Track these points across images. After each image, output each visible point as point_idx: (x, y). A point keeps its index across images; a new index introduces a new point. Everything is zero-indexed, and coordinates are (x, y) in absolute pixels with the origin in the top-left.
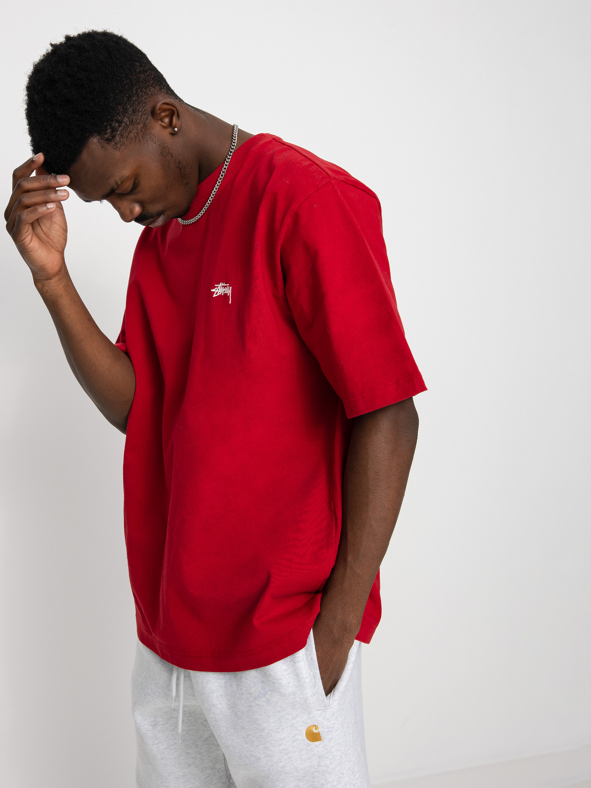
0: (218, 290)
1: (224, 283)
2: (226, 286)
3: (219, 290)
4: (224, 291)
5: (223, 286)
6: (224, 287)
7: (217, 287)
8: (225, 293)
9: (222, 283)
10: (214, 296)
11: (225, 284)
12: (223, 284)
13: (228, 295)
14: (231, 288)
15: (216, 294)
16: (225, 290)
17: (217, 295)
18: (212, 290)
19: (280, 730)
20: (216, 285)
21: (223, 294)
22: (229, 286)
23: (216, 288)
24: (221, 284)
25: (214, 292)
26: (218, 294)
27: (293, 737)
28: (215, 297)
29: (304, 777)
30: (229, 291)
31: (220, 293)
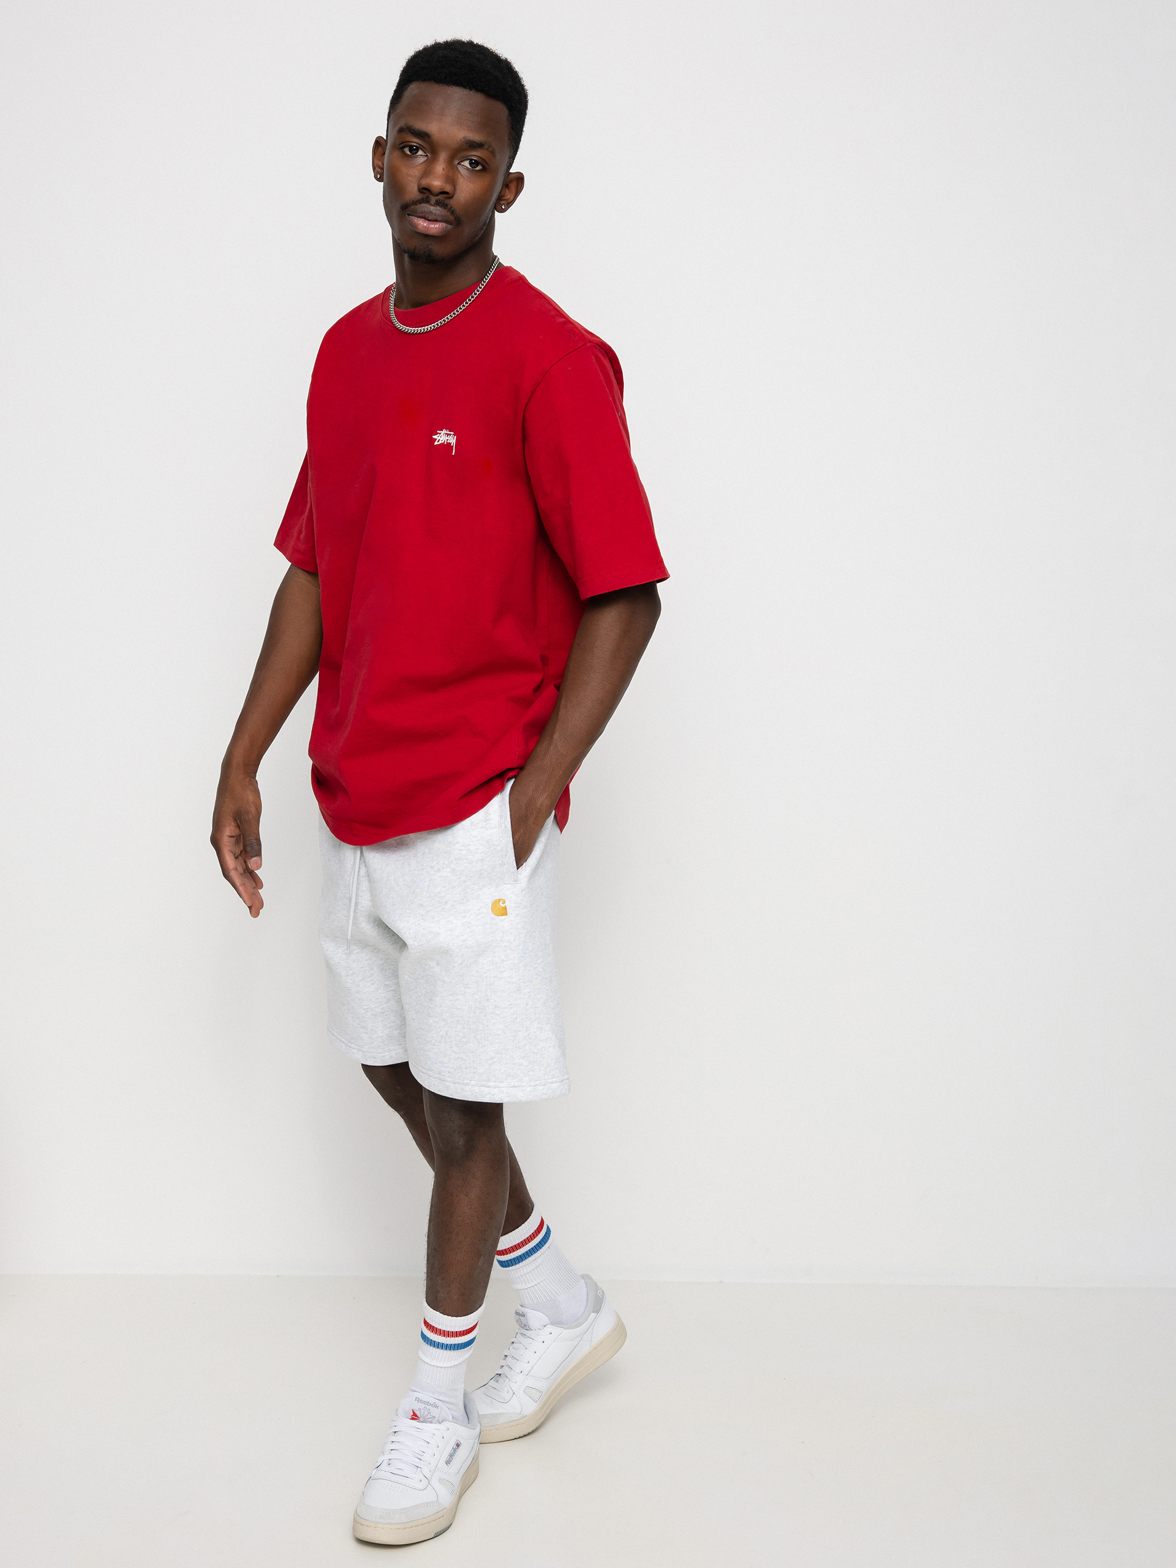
0: (441, 437)
1: (447, 431)
2: (450, 435)
3: (443, 437)
4: (447, 440)
5: (446, 434)
6: (448, 435)
7: (440, 434)
8: (448, 441)
10: (436, 443)
13: (452, 445)
14: (455, 437)
15: (438, 441)
16: (448, 438)
17: (438, 443)
18: (433, 437)
19: (464, 901)
20: (436, 432)
21: (446, 443)
23: (438, 435)
24: (444, 431)
25: (435, 439)
26: (440, 442)
27: (479, 910)
28: (436, 445)
29: (485, 951)
30: (452, 440)
31: (443, 442)
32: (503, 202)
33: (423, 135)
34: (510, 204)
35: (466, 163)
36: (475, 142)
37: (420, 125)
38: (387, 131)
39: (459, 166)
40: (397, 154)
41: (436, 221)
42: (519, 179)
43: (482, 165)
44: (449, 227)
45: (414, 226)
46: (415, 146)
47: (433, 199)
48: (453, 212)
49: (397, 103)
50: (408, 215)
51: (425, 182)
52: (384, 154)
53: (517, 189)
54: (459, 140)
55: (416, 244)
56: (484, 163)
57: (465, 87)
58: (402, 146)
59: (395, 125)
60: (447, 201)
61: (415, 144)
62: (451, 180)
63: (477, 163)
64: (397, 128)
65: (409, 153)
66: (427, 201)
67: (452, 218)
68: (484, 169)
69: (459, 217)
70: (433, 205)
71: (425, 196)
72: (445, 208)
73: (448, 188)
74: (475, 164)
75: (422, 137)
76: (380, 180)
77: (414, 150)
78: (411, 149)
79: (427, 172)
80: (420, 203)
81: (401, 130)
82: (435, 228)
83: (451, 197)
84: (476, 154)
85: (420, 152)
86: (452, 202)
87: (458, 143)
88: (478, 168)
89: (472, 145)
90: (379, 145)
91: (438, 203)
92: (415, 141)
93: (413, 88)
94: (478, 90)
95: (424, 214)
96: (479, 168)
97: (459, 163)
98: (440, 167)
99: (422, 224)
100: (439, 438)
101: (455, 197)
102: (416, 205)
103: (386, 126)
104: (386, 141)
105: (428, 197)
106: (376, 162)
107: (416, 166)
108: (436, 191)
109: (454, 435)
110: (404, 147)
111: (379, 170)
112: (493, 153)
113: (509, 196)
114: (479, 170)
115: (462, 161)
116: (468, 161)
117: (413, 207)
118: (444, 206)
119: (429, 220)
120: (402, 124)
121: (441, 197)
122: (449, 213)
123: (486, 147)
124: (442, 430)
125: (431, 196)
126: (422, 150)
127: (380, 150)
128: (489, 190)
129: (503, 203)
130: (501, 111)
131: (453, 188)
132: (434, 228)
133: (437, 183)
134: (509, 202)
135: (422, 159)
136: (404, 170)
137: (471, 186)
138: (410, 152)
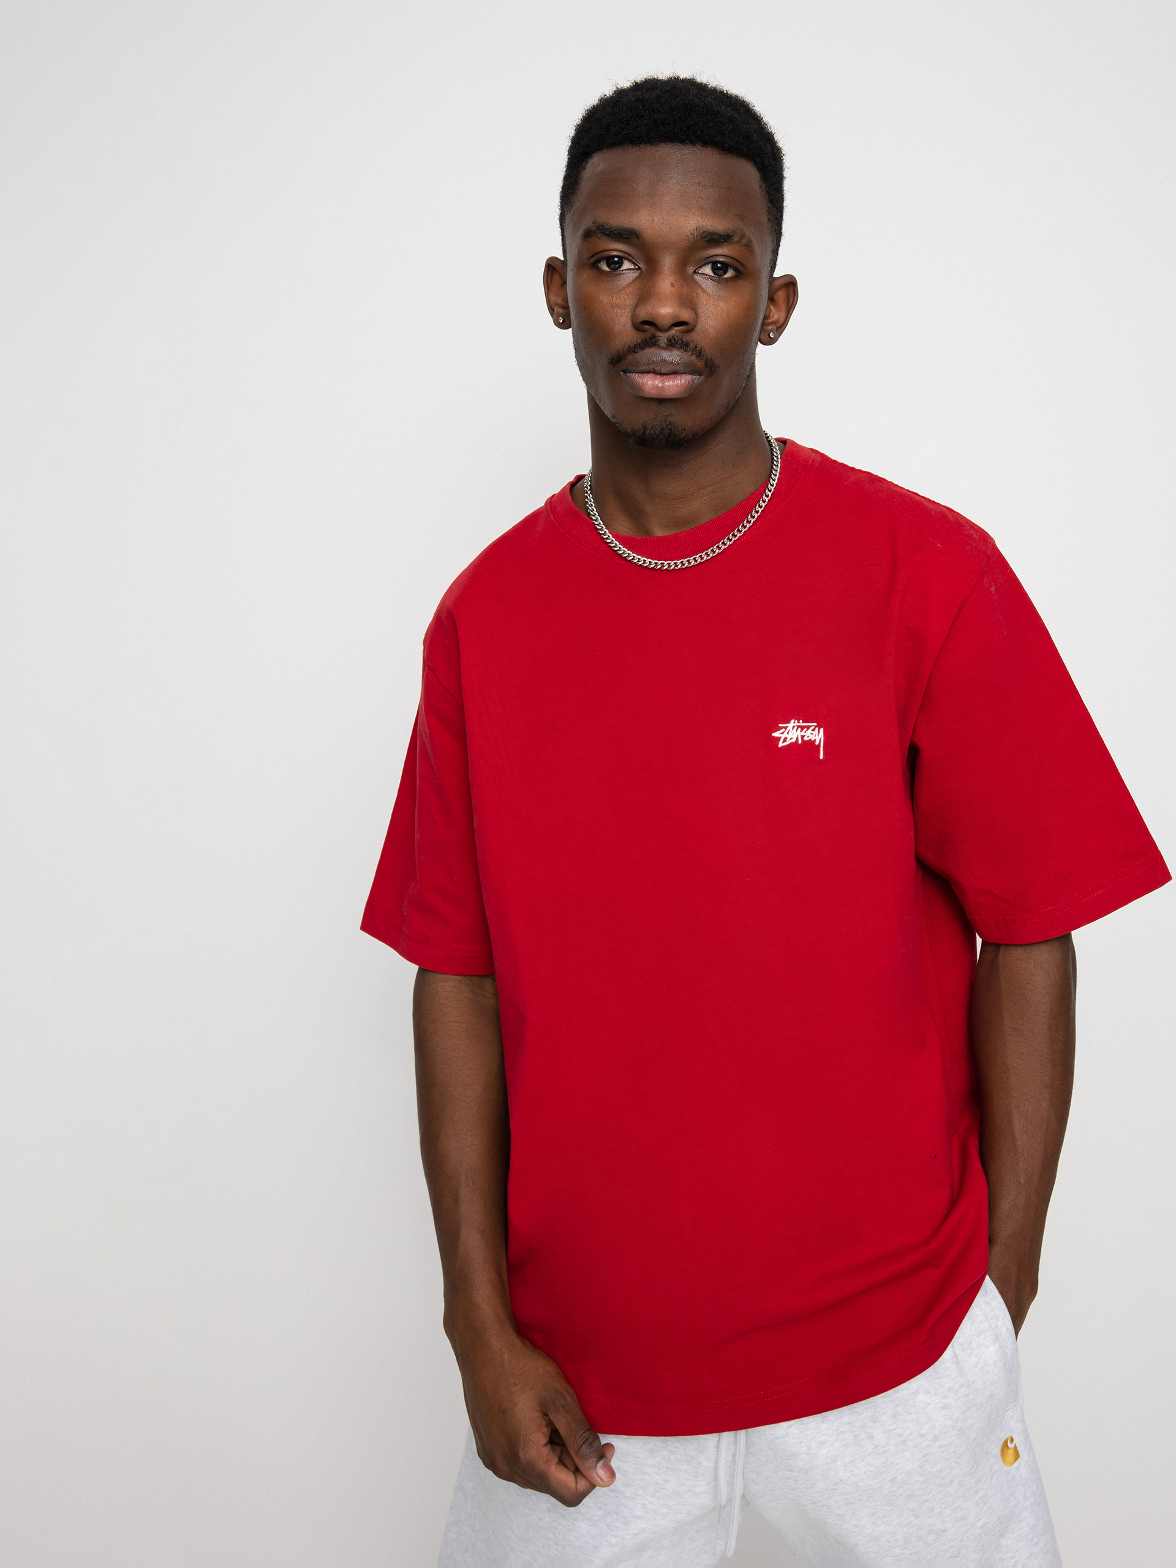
0: (788, 733)
1: (801, 721)
2: (808, 727)
3: (790, 733)
4: (803, 737)
5: (798, 727)
6: (805, 728)
7: (785, 728)
8: (806, 738)
9: (796, 721)
10: (781, 744)
11: (802, 723)
12: (799, 722)
13: (817, 743)
14: (822, 730)
15: (785, 741)
16: (803, 733)
17: (785, 744)
18: (773, 734)
20: (780, 725)
21: (800, 742)
22: (816, 727)
23: (784, 730)
24: (793, 723)
25: (779, 739)
26: (788, 742)
27: (990, 1471)
28: (782, 747)
29: (1009, 1526)
30: (816, 735)
31: (794, 740)
32: (770, 327)
33: (628, 235)
34: (781, 328)
35: (707, 270)
36: (716, 234)
37: (619, 220)
38: (564, 245)
39: (697, 277)
40: (587, 274)
41: (674, 373)
42: (790, 285)
43: (735, 269)
44: (696, 378)
45: (636, 388)
46: (616, 256)
47: (663, 338)
48: (700, 354)
49: (573, 193)
50: (625, 372)
51: (643, 313)
52: (565, 283)
53: (788, 302)
54: (689, 234)
55: (641, 419)
56: (736, 263)
57: (682, 141)
58: (593, 260)
59: (576, 227)
60: (686, 338)
61: (615, 253)
62: (689, 301)
63: (725, 267)
64: (581, 232)
65: (607, 269)
66: (652, 342)
67: (700, 364)
68: (739, 274)
69: (712, 361)
70: (664, 349)
71: (648, 335)
72: (685, 350)
73: (685, 315)
74: (719, 269)
75: (627, 238)
76: (564, 325)
77: (615, 263)
78: (609, 261)
79: (645, 293)
80: (642, 349)
81: (588, 235)
82: (674, 385)
83: (691, 330)
84: (721, 252)
85: (627, 265)
86: (695, 337)
87: (688, 240)
88: (727, 276)
89: (713, 239)
90: (553, 270)
91: (672, 344)
92: (616, 248)
93: (597, 164)
94: (705, 143)
95: (651, 367)
96: (730, 274)
97: (695, 272)
98: (666, 283)
99: (651, 384)
100: (785, 735)
101: (698, 328)
102: (635, 352)
103: (561, 237)
104: (564, 263)
105: (653, 336)
106: (552, 298)
107: (624, 288)
108: (668, 322)
109: (819, 726)
110: (599, 261)
111: (561, 310)
112: (749, 246)
113: (776, 315)
114: (731, 278)
115: (700, 267)
116: (710, 266)
117: (630, 357)
118: (684, 346)
119: (662, 374)
120: (587, 223)
121: (675, 331)
122: (693, 358)
123: (736, 239)
124: (789, 722)
125: (659, 334)
126: (629, 260)
127: (557, 279)
128: (750, 309)
129: (771, 331)
130: (748, 173)
131: (693, 314)
132: (669, 387)
133: (666, 311)
134: (778, 325)
135: (633, 275)
136: (604, 299)
137: (722, 305)
138: (608, 266)
